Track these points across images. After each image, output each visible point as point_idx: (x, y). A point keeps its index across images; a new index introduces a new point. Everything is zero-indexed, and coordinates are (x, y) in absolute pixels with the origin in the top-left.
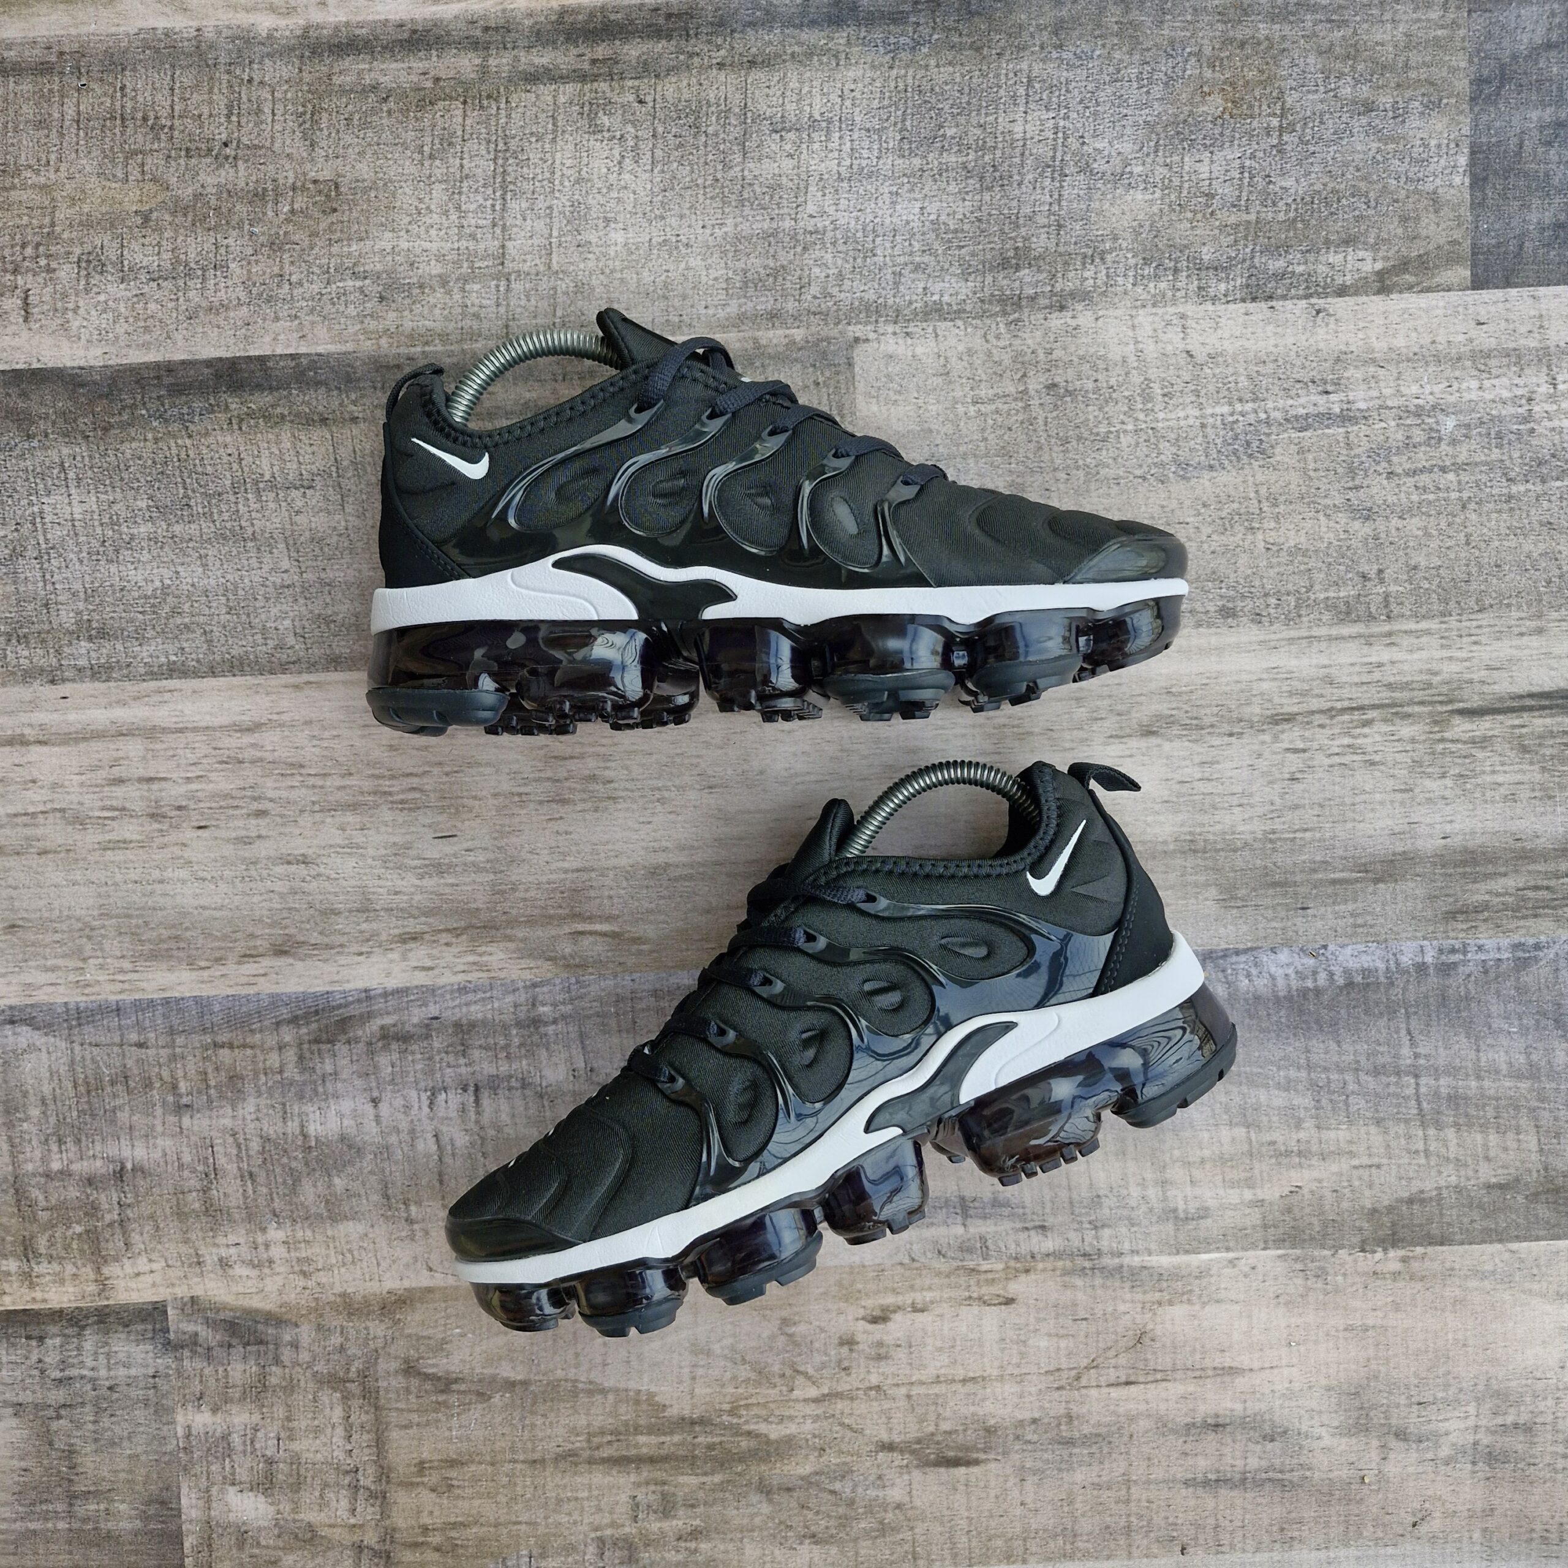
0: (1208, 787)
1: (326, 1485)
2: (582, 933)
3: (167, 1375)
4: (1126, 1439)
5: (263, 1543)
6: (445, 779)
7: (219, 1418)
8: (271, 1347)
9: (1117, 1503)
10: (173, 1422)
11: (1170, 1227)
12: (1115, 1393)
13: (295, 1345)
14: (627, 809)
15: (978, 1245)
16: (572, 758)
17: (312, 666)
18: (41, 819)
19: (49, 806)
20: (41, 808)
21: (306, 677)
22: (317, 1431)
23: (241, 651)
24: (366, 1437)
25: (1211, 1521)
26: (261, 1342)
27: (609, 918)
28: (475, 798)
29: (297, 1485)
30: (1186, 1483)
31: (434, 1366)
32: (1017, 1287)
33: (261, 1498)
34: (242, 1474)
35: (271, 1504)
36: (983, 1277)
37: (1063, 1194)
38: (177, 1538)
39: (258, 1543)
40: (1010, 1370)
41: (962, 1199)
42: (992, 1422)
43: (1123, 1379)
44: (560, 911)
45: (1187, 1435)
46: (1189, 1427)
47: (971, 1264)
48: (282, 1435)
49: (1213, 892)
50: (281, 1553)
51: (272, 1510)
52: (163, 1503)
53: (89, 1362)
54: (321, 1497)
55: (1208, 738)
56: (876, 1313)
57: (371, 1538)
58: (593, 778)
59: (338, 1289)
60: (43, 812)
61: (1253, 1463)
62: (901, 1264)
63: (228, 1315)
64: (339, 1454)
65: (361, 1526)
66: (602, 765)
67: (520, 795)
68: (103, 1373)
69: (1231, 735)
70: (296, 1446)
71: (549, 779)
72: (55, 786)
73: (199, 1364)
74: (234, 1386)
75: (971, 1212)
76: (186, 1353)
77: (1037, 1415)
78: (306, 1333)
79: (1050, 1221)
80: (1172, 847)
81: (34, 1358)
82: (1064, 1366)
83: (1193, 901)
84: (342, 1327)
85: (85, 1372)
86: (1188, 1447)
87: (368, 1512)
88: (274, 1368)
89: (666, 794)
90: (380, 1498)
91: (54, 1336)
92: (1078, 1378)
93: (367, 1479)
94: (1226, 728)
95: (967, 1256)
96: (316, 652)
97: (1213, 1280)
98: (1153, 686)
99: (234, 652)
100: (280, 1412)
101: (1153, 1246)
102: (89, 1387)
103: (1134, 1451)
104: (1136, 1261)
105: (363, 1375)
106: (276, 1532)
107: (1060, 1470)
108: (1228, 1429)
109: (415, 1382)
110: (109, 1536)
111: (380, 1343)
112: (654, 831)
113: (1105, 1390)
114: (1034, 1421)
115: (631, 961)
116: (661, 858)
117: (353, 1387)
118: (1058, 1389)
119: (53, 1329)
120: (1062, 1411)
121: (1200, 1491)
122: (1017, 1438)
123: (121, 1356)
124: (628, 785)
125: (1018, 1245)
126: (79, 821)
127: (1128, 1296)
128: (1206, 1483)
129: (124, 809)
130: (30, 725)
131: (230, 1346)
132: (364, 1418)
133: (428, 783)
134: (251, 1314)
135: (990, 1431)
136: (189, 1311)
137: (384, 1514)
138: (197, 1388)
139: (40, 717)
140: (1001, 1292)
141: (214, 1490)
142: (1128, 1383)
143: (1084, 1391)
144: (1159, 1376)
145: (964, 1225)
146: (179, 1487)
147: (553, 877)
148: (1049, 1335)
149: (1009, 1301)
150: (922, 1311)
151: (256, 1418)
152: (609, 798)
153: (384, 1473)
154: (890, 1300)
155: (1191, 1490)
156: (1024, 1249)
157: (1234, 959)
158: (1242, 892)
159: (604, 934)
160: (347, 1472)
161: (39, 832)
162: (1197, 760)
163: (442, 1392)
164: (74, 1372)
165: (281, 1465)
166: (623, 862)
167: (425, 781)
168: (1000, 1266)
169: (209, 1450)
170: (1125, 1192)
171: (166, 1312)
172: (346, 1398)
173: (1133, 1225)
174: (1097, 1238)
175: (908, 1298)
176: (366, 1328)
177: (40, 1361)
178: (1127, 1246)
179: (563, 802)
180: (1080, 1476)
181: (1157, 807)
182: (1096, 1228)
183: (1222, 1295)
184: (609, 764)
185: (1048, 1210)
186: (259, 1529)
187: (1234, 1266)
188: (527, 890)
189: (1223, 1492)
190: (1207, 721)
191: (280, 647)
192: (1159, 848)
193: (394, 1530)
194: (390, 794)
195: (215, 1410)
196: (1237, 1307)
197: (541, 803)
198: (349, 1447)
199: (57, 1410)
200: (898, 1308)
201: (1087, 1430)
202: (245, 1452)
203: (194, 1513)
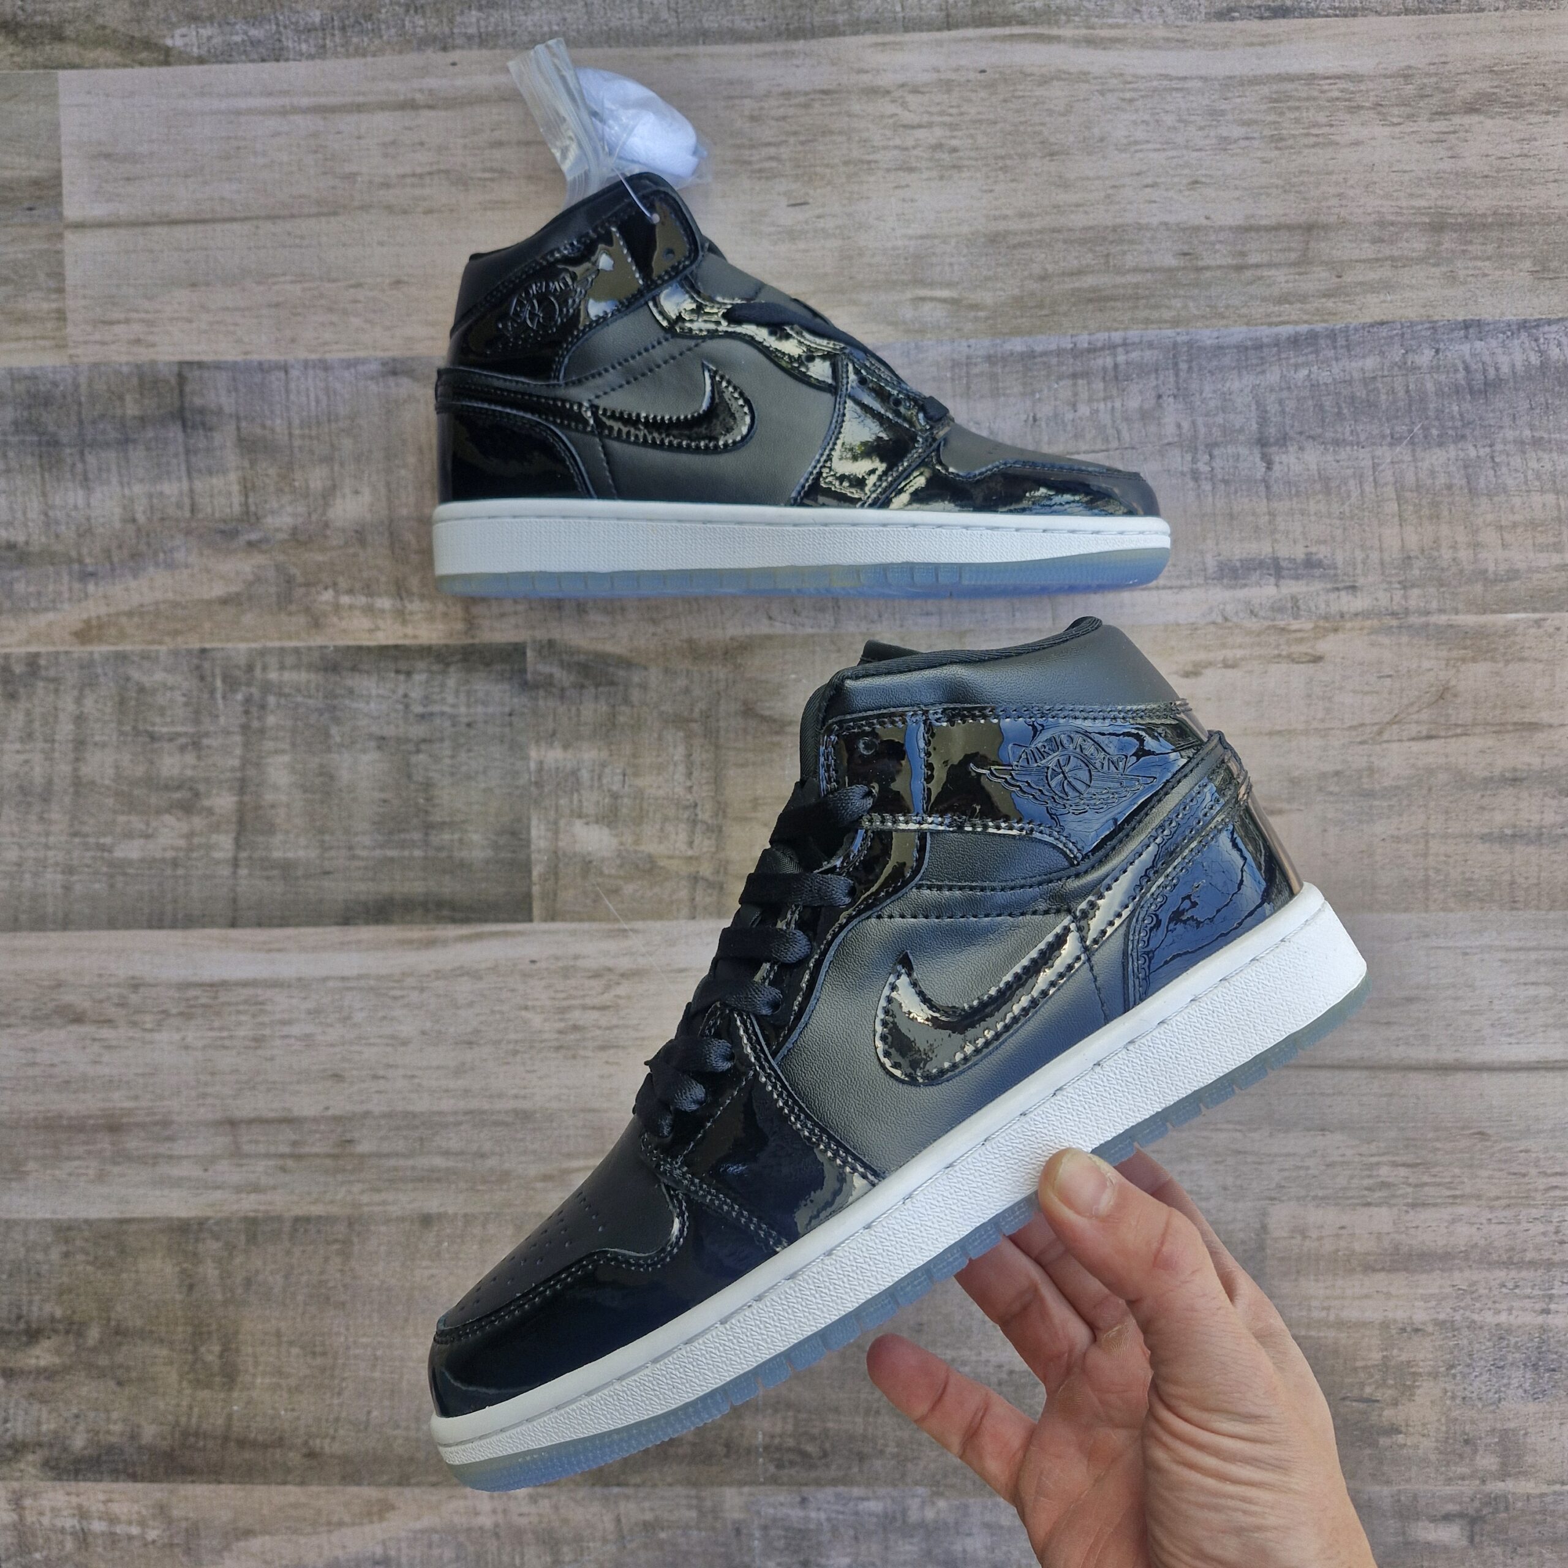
0: (1527, 163)
1: (666, 819)
2: (923, 299)
3: (523, 714)
4: (1424, 792)
5: (606, 871)
6: (800, 148)
7: (569, 754)
8: (621, 688)
9: (1415, 856)
10: (526, 758)
11: (1479, 588)
12: (1416, 747)
13: (644, 687)
14: (971, 178)
15: (1289, 605)
16: (920, 126)
17: (683, 39)
18: (427, 180)
19: (435, 167)
20: (428, 169)
21: (675, 50)
22: (660, 768)
23: (619, 23)
24: (705, 774)
25: (1507, 877)
26: (612, 683)
27: (949, 285)
28: (827, 166)
29: (639, 819)
30: (1484, 838)
31: (769, 708)
32: (1323, 646)
33: (606, 831)
34: (589, 808)
35: (616, 836)
36: (1294, 635)
37: (1375, 556)
38: (526, 868)
39: (601, 874)
40: (1315, 724)
41: (1276, 560)
42: (1296, 774)
43: (1424, 733)
44: (904, 277)
45: (1486, 789)
46: (1487, 781)
47: (1282, 624)
48: (629, 771)
49: (1528, 264)
50: (621, 882)
51: (615, 842)
52: (513, 834)
53: (451, 699)
54: (662, 830)
55: (1528, 116)
56: (1189, 668)
57: (706, 870)
58: (938, 147)
59: (685, 635)
60: (430, 173)
61: (1550, 818)
62: (1214, 623)
63: (582, 658)
64: (680, 791)
65: (697, 858)
66: (948, 133)
67: (869, 162)
68: (463, 710)
69: (1548, 113)
70: (640, 782)
71: (896, 147)
72: (441, 149)
73: (551, 703)
74: (586, 724)
75: (1285, 573)
76: (541, 693)
77: (1339, 767)
78: (654, 676)
79: (1361, 581)
80: (1490, 220)
81: (401, 692)
82: (1367, 721)
83: (1509, 271)
84: (688, 671)
85: (446, 709)
86: (1485, 801)
87: (704, 844)
88: (623, 708)
89: (1009, 162)
90: (717, 831)
91: (421, 671)
92: (1380, 733)
93: (705, 814)
94: (1544, 106)
95: (1279, 616)
96: (688, 25)
97: (1518, 639)
98: (1477, 65)
99: (612, 24)
100: (628, 749)
101: (1461, 606)
102: (447, 724)
103: (1432, 804)
104: (1443, 619)
105: (706, 716)
106: (618, 862)
107: (1360, 822)
108: (1525, 784)
109: (752, 723)
110: (462, 864)
111: (722, 685)
112: (996, 199)
113: (1407, 744)
114: (1337, 773)
115: (969, 327)
116: (1001, 226)
117: (695, 726)
118: (1362, 743)
119: (421, 665)
120: (1364, 765)
121: (1496, 847)
122: (1320, 789)
123: (481, 695)
124: (973, 154)
125: (1328, 605)
126: (462, 181)
127: (1433, 654)
128: (1502, 839)
129: (502, 171)
130: (421, 91)
131: (582, 687)
132: (704, 756)
133: (785, 152)
134: (603, 658)
135: (1294, 782)
136: (545, 652)
137: (719, 848)
138: (550, 725)
139: (431, 82)
140: (1310, 651)
141: (562, 823)
142: (1429, 737)
143: (1385, 745)
144: (1459, 731)
145: (1277, 585)
146: (529, 819)
147: (900, 243)
148: (1354, 691)
149: (1317, 659)
150: (1233, 666)
151: (604, 754)
152: (954, 167)
153: (721, 809)
154: (1202, 656)
155: (1487, 845)
156: (1334, 609)
157: (1546, 328)
158: (1555, 264)
159: (944, 301)
160: (686, 808)
161: (427, 191)
162: (1517, 136)
163: (777, 733)
164: (436, 708)
165: (626, 800)
166: (965, 229)
167: (782, 150)
168: (1310, 625)
169: (558, 784)
170: (1436, 554)
171: (524, 653)
172: (689, 736)
173: (1442, 585)
174: (1405, 597)
175: (1219, 655)
176: (710, 672)
177: (406, 696)
178: (1434, 605)
179: (911, 170)
180: (1380, 828)
181: (1478, 181)
182: (1405, 588)
183: (1526, 653)
184: (955, 133)
185: (1359, 571)
186: (603, 860)
187: (1539, 627)
188: (873, 256)
189: (1519, 847)
190: (1527, 99)
191: (655, 20)
192: (1478, 220)
193: (727, 862)
194: (750, 163)
195: (566, 747)
196: (1540, 667)
197: (888, 170)
198: (689, 784)
199: (417, 744)
200: (1210, 664)
201: (1387, 782)
202: (592, 787)
203: (543, 844)
